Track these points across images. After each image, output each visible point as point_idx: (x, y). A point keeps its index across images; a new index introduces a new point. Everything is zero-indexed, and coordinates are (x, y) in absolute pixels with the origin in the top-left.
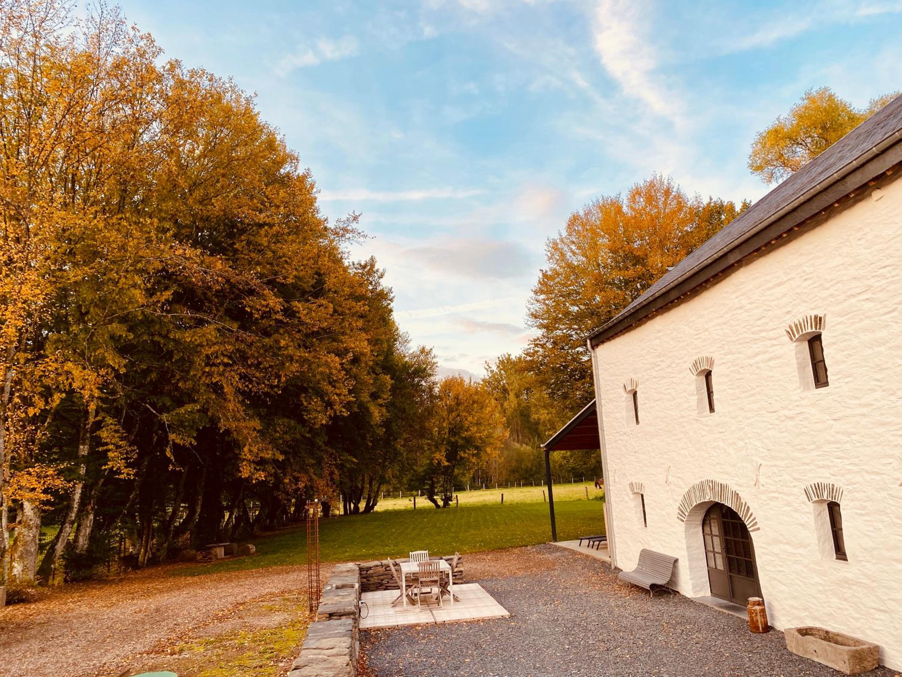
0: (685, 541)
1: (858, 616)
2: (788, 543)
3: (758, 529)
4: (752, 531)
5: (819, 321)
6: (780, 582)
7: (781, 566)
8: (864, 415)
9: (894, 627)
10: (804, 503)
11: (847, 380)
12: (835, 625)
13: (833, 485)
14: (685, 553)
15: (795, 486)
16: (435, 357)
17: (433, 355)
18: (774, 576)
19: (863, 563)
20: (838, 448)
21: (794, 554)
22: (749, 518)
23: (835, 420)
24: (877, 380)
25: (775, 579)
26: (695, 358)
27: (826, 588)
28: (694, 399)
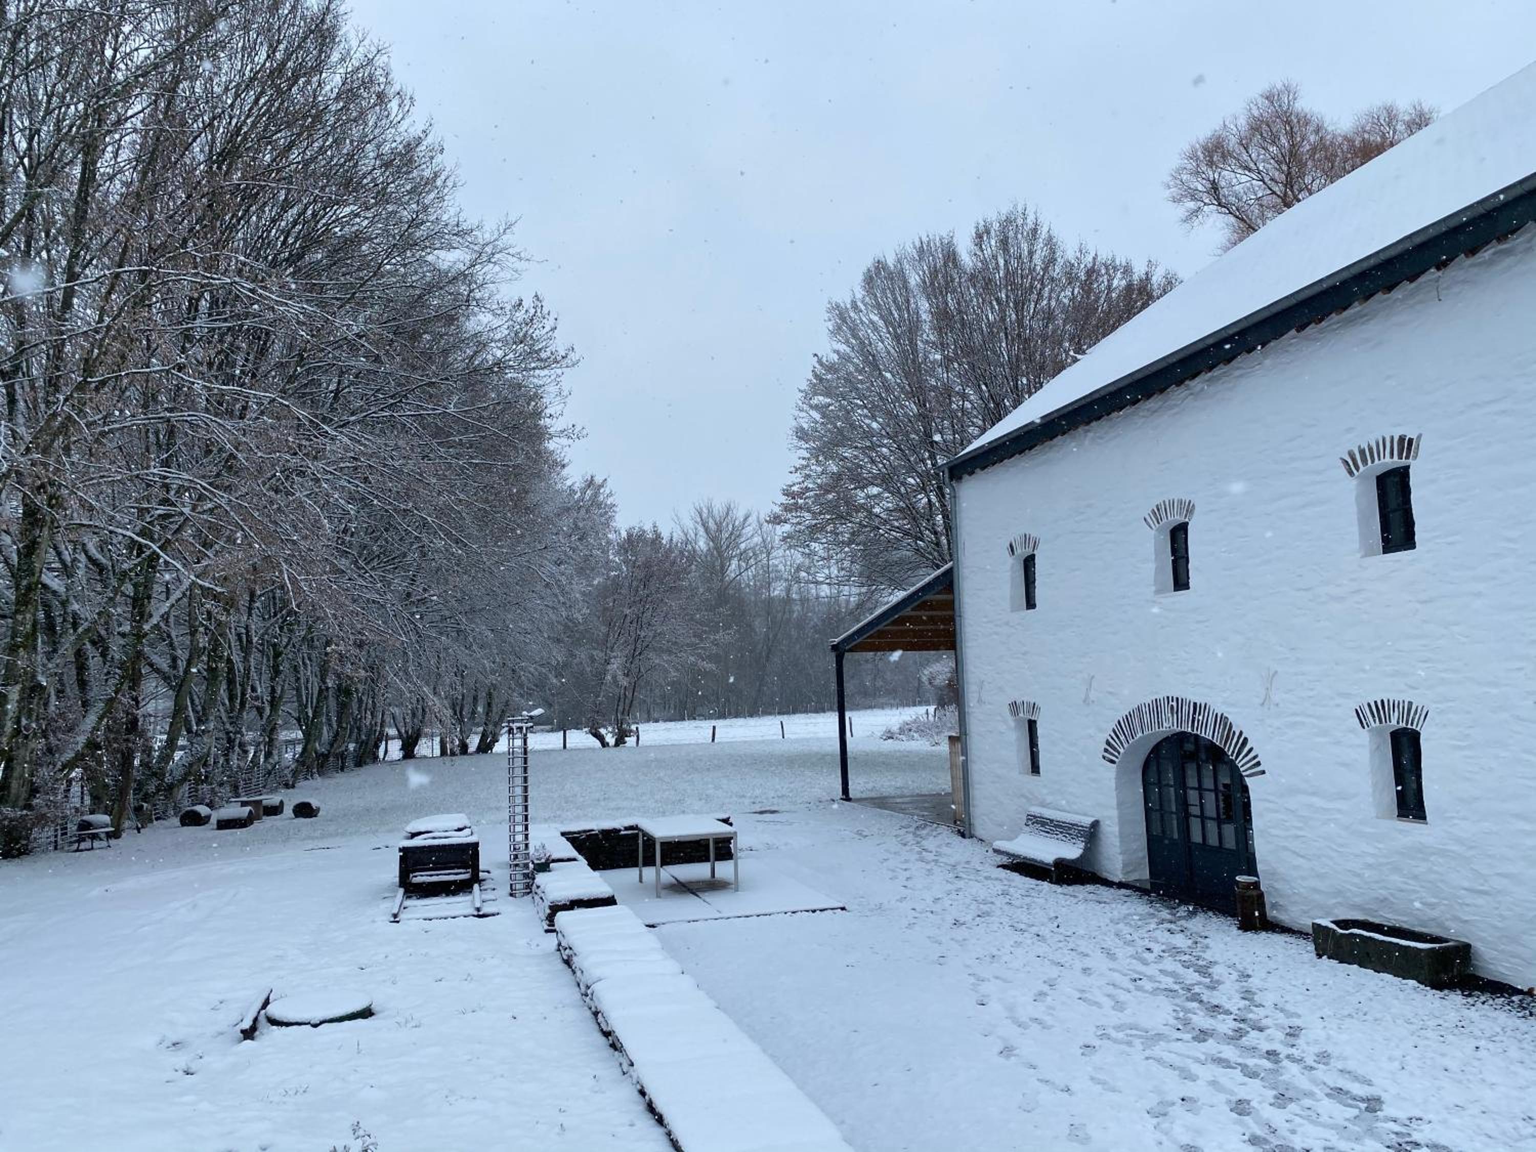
0: (1114, 794)
1: (1434, 900)
2: (1314, 794)
3: (1263, 772)
4: (1247, 776)
5: (1406, 446)
6: (1294, 852)
7: (1300, 829)
8: (1479, 595)
9: (1501, 916)
10: (1352, 731)
11: (1450, 539)
12: (1389, 916)
13: (1410, 703)
14: (1114, 813)
15: (1338, 706)
16: (610, 494)
17: (608, 492)
18: (1286, 844)
19: (1456, 821)
20: (1425, 646)
21: (1324, 809)
22: (1246, 755)
23: (1425, 602)
24: (1510, 540)
25: (1285, 848)
26: (1159, 501)
27: (1382, 860)
28: (1151, 567)
